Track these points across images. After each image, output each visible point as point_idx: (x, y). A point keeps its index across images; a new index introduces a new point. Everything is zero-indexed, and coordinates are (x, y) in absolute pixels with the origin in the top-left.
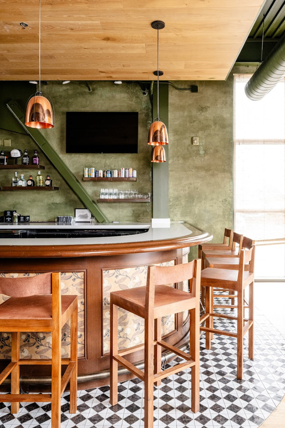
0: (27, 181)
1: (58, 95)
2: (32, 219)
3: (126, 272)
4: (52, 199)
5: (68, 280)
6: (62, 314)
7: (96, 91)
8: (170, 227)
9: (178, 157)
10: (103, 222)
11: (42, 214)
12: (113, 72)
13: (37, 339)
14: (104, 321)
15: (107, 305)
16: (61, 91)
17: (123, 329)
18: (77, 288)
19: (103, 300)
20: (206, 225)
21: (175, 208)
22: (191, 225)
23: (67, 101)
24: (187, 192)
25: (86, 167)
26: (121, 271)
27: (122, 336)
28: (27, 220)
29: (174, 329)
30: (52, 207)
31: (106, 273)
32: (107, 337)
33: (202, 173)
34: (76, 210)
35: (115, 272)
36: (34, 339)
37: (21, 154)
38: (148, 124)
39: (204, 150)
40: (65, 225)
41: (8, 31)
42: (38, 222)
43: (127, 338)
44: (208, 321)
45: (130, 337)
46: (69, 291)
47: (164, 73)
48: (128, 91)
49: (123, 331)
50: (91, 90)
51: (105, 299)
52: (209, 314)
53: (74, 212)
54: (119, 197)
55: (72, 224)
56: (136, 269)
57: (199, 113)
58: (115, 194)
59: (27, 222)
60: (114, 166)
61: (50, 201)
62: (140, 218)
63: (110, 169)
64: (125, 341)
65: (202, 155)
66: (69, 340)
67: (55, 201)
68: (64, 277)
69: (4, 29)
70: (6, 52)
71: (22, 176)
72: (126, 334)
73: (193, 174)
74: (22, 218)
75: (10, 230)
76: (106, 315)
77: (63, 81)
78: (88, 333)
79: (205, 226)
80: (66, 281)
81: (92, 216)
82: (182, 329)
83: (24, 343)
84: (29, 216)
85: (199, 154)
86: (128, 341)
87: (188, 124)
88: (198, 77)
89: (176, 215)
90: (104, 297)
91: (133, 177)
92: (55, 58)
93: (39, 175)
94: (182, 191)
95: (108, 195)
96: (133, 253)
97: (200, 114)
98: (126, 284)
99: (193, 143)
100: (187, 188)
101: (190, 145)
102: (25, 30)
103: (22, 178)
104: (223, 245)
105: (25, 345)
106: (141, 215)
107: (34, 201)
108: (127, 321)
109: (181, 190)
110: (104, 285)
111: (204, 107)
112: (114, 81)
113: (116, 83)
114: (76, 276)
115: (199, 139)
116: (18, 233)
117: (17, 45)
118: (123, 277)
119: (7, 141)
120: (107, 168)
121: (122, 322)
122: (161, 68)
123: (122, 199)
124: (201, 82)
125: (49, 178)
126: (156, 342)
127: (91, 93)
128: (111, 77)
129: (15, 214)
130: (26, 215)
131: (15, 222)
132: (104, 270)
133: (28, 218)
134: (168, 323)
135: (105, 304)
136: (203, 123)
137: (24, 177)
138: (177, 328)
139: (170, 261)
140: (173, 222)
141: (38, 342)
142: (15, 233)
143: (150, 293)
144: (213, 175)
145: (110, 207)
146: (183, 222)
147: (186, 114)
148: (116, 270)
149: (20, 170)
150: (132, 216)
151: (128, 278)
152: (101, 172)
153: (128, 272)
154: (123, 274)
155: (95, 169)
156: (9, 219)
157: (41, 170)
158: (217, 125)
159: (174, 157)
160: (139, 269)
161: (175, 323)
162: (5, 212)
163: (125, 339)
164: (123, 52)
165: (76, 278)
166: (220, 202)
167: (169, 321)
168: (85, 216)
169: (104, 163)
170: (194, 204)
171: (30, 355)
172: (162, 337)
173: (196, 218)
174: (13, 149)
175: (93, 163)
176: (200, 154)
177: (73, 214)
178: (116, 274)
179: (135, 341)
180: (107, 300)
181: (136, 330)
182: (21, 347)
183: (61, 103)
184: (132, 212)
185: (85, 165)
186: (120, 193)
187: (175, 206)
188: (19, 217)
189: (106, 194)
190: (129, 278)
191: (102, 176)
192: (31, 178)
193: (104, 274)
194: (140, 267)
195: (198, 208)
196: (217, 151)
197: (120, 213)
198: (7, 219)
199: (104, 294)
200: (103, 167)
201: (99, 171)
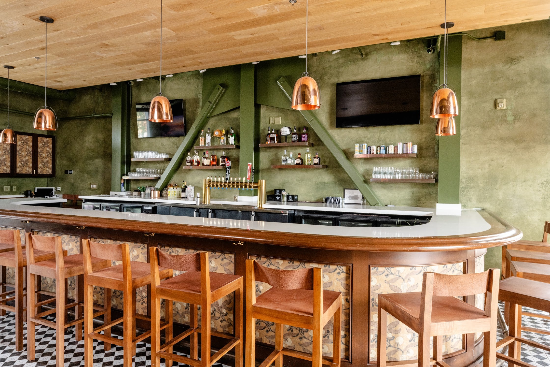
0: (296, 159)
1: (328, 66)
2: (300, 199)
3: (399, 271)
4: (320, 178)
5: (333, 273)
6: (324, 312)
7: (369, 57)
8: (461, 215)
9: (474, 126)
10: (376, 205)
11: (310, 194)
12: (389, 33)
13: (300, 331)
14: (371, 324)
15: (375, 306)
16: (331, 61)
17: (393, 338)
18: (342, 283)
19: (371, 301)
20: (516, 215)
21: (468, 191)
22: (491, 215)
23: (337, 71)
24: (487, 170)
25: (357, 143)
26: (393, 270)
27: (392, 345)
28: (295, 199)
29: (461, 348)
30: (320, 186)
31: (375, 270)
32: (374, 342)
33: (511, 146)
34: (346, 190)
35: (386, 270)
36: (297, 330)
37: (291, 131)
38: (433, 88)
39: (513, 116)
40: (333, 207)
41: (278, 10)
42: (306, 202)
43: (398, 348)
44: (511, 346)
45: (403, 348)
46: (333, 285)
47: (455, 24)
48: (408, 51)
49: (394, 339)
50: (364, 56)
51: (373, 299)
52: (514, 338)
53: (343, 193)
54: (395, 176)
55: (341, 206)
56: (411, 269)
57: (507, 67)
58: (391, 173)
59: (295, 201)
60: (390, 140)
61: (319, 180)
62: (421, 202)
63: (385, 144)
64: (395, 351)
65: (511, 122)
66: (331, 337)
67: (323, 181)
68: (328, 269)
69: (274, 9)
70: (276, 31)
71: (291, 154)
72: (398, 344)
73: (496, 147)
74: (290, 197)
75: (279, 210)
76: (374, 317)
77: (332, 51)
78: (353, 335)
79: (513, 216)
80: (330, 274)
81: (363, 198)
82: (473, 351)
83: (287, 332)
84: (297, 196)
85: (506, 121)
86: (400, 352)
87: (490, 83)
88: (505, 21)
89: (470, 200)
90: (371, 297)
91: (413, 153)
92: (324, 29)
93: (307, 153)
94: (480, 170)
95: (382, 174)
96: (407, 251)
97: (508, 69)
98: (397, 285)
99: (498, 108)
100: (487, 166)
101: (492, 110)
102: (294, 6)
103: (291, 156)
104: (542, 244)
105: (289, 334)
106: (423, 199)
107: (302, 180)
108: (399, 329)
109: (479, 168)
110: (372, 284)
111: (515, 57)
112: (391, 43)
113: (392, 44)
114: (342, 270)
115: (506, 101)
116: (286, 214)
117: (286, 23)
118: (395, 277)
119: (277, 118)
120: (381, 143)
121: (392, 329)
122: (449, 19)
123: (398, 179)
124: (511, 27)
125: (317, 156)
126: (435, 362)
127: (363, 59)
128: (387, 39)
129: (284, 193)
130: (294, 194)
131: (284, 202)
132: (372, 267)
133: (296, 197)
134: (453, 340)
135: (373, 306)
136: (512, 79)
137: (293, 155)
138: (465, 347)
139: (457, 263)
140: (465, 209)
141: (301, 334)
142: (284, 214)
143: (426, 304)
144: (527, 148)
145: (384, 188)
146: (480, 209)
147: (487, 69)
148: (387, 268)
149: (289, 149)
150: (411, 199)
151: (401, 279)
152: (374, 148)
153: (401, 271)
154: (395, 273)
155: (367, 145)
156: (278, 198)
157: (310, 147)
158: (535, 80)
159: (468, 127)
160: (415, 269)
161: (463, 341)
162: (275, 190)
163: (396, 349)
164: (401, 8)
165: (340, 271)
166: (538, 184)
167: (455, 338)
168: (356, 198)
169: (377, 138)
170: (498, 186)
171: (293, 345)
172: (443, 356)
173: (499, 204)
174: (282, 126)
175: (365, 137)
176: (508, 121)
177: (342, 195)
178: (386, 273)
179: (408, 354)
180: (376, 301)
181: (410, 341)
182: (284, 336)
183: (330, 74)
184: (411, 194)
185: (357, 141)
186: (396, 172)
187: (468, 189)
188: (288, 197)
189: (380, 173)
190: (403, 279)
191: (375, 153)
192: (300, 156)
193: (372, 271)
194: (416, 267)
195: (503, 191)
196: (534, 115)
197: (396, 195)
198: (276, 198)
199: (371, 294)
200: (377, 142)
201: (372, 147)
